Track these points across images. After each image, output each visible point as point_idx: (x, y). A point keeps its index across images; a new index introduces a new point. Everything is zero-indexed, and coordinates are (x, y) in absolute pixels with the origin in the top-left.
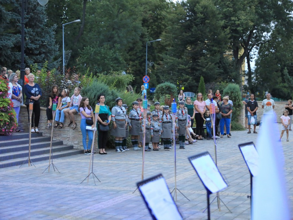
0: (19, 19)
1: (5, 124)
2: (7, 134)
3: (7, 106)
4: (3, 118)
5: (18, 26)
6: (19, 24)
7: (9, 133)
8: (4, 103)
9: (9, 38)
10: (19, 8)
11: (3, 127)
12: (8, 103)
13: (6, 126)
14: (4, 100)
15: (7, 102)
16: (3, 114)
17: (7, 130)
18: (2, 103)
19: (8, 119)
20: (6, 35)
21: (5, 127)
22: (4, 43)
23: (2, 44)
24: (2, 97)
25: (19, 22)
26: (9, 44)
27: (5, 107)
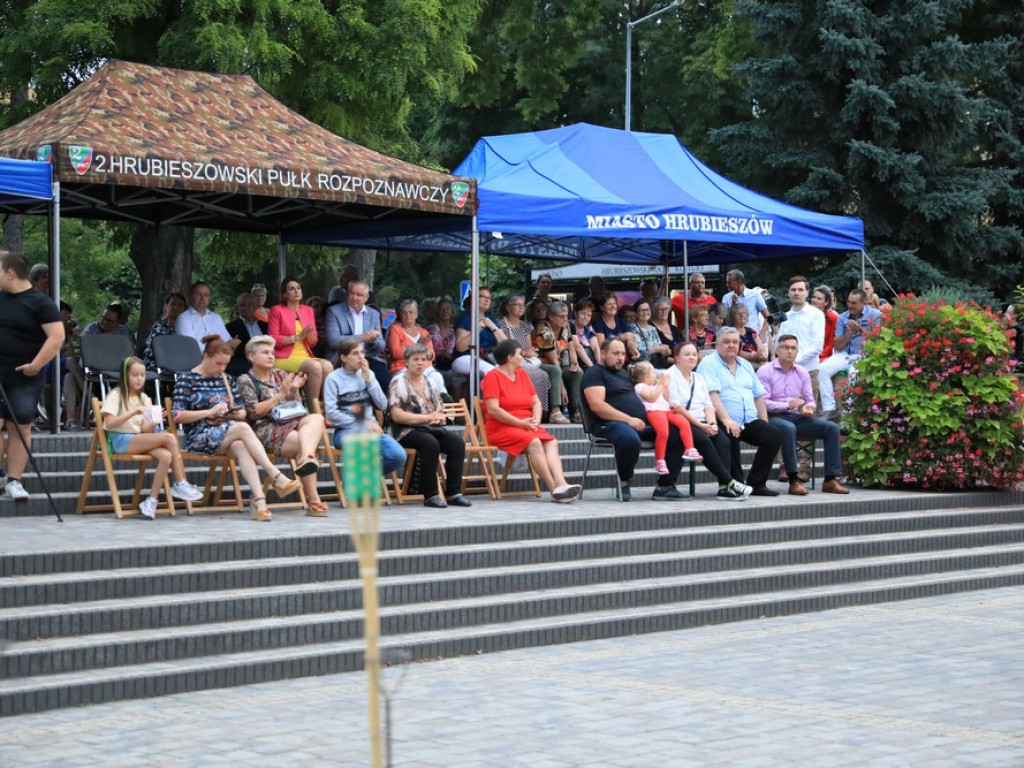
0: (1004, 118)
1: (1001, 456)
2: (1007, 486)
3: (1008, 400)
4: (996, 436)
5: (999, 140)
6: (1003, 132)
7: (1010, 483)
8: (998, 392)
9: (973, 182)
10: (1005, 82)
11: (995, 464)
12: (1010, 391)
13: (1003, 460)
14: (998, 382)
15: (1007, 389)
16: (997, 425)
17: (1006, 474)
18: (991, 393)
19: (1010, 441)
20: (962, 173)
21: (1002, 465)
22: (959, 198)
23: (951, 204)
24: (994, 374)
25: (1004, 127)
26: (974, 201)
27: (1001, 403)
